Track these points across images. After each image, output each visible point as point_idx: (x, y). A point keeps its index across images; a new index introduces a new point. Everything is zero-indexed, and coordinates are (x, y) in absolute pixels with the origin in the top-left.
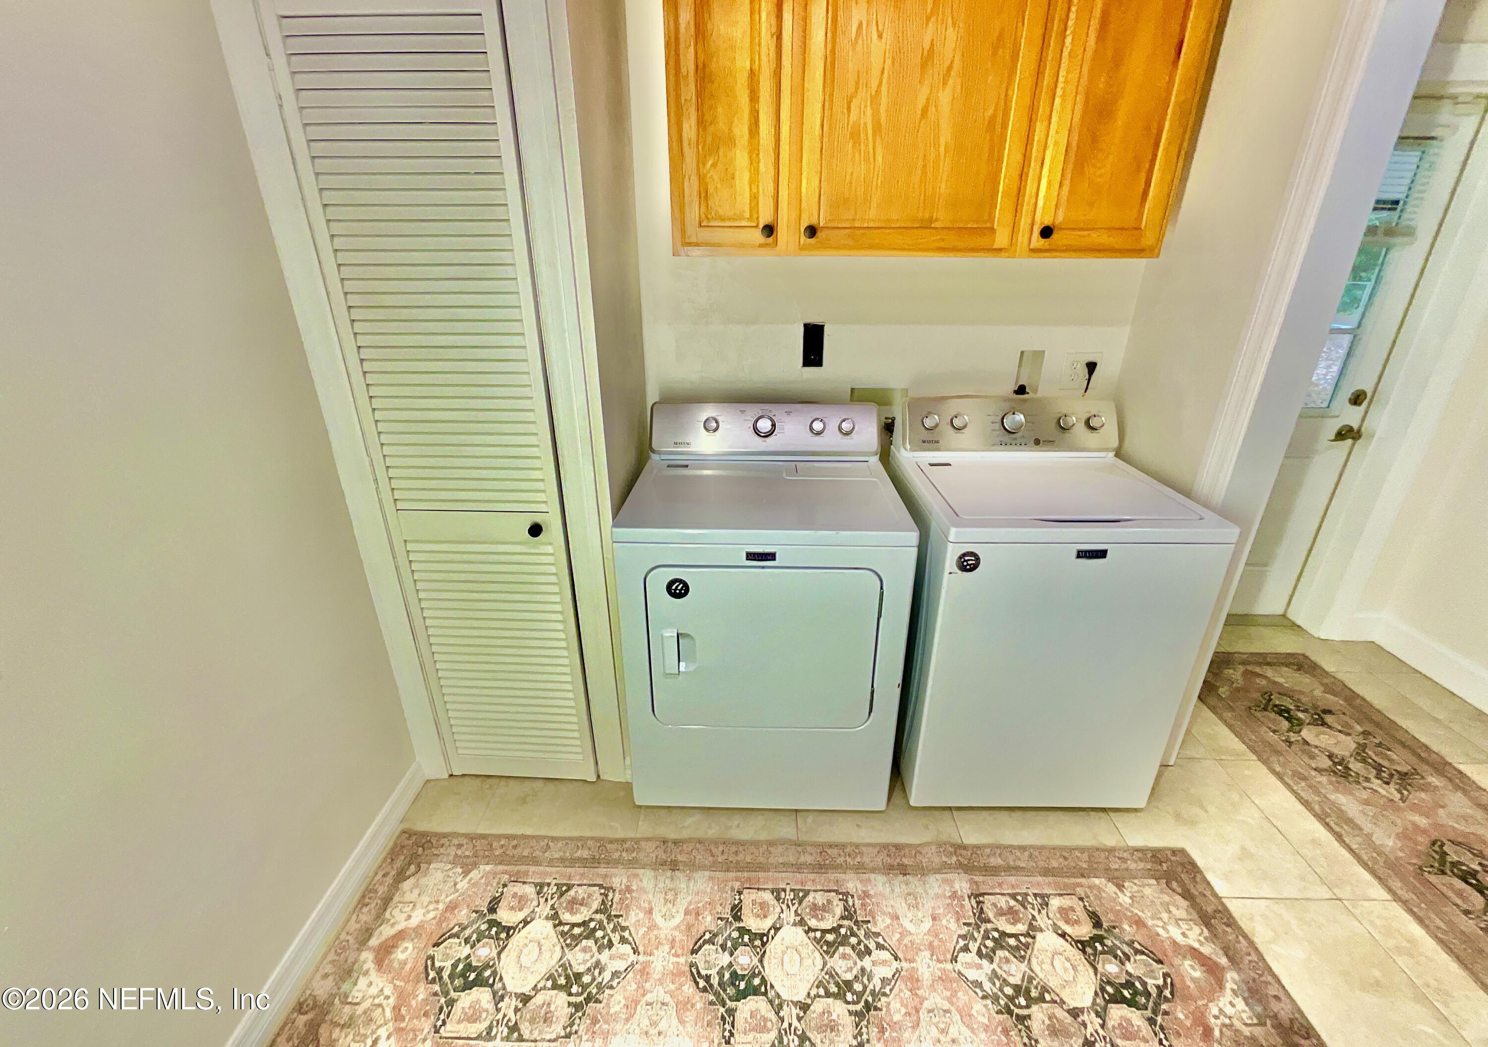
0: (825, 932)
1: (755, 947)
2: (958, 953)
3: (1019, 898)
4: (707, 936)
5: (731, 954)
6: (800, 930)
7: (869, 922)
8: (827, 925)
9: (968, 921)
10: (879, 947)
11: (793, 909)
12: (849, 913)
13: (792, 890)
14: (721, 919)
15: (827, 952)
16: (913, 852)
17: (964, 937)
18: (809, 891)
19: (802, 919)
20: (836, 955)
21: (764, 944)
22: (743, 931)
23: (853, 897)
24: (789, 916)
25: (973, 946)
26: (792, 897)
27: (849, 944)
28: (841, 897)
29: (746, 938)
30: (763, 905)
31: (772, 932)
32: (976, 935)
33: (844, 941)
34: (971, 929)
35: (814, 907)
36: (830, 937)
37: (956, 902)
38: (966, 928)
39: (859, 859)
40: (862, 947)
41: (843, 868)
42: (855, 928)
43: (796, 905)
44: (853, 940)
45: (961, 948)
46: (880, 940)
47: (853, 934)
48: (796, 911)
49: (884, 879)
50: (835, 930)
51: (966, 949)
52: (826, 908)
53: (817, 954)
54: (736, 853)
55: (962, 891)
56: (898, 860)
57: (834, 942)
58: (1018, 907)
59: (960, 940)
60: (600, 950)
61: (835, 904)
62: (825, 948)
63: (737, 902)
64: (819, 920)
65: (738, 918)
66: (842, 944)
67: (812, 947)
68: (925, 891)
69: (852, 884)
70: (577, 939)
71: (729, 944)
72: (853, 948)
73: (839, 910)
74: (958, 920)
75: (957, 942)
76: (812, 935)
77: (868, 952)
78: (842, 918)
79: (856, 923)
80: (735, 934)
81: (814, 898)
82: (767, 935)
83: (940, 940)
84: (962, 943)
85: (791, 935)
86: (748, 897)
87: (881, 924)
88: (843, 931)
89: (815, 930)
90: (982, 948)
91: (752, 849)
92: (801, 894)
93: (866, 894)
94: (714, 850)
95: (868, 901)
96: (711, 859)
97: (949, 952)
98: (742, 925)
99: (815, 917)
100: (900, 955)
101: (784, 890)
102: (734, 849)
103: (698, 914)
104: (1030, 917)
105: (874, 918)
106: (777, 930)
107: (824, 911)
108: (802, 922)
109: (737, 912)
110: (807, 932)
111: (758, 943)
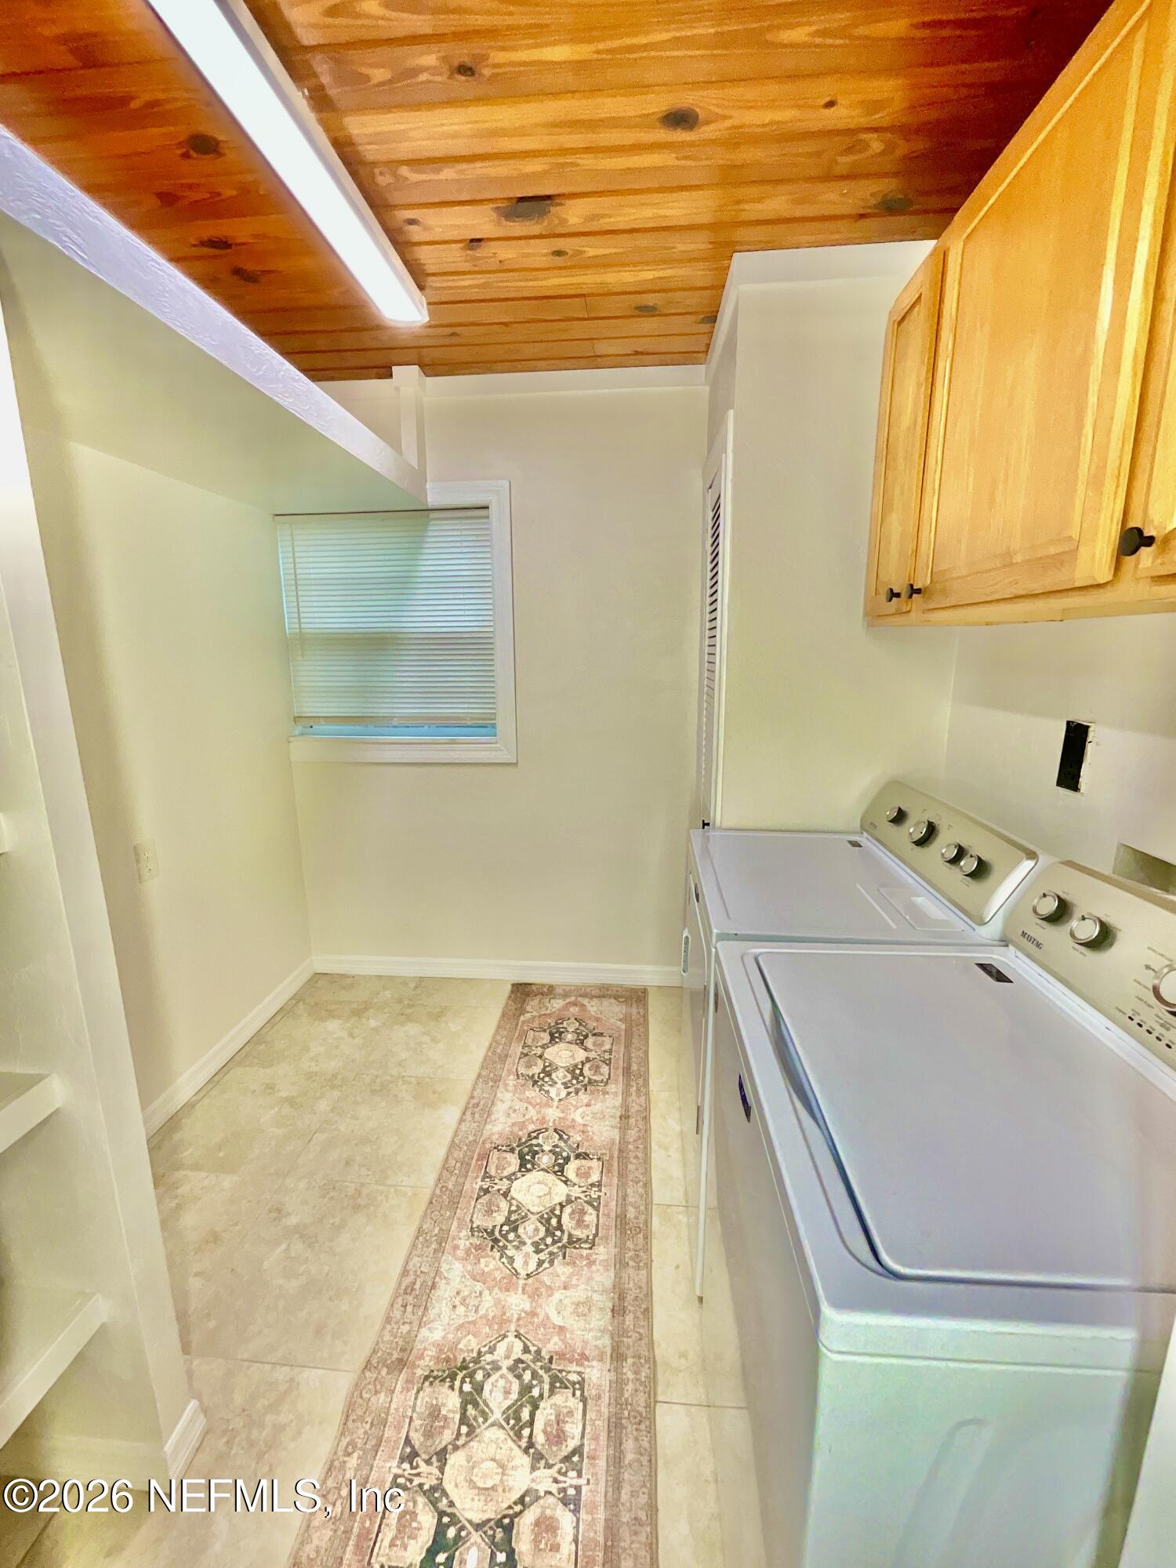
0: (559, 1218)
1: (554, 1166)
2: (523, 1341)
3: (576, 1459)
4: (565, 1137)
5: (550, 1151)
6: (563, 1198)
7: (564, 1258)
8: (565, 1219)
9: (554, 1361)
10: (540, 1263)
11: (582, 1196)
12: (574, 1242)
13: (599, 1197)
14: (578, 1147)
15: (542, 1217)
16: (641, 1331)
17: (538, 1352)
18: (598, 1211)
19: (572, 1202)
20: (539, 1224)
21: (555, 1172)
22: (567, 1160)
23: (590, 1248)
24: (576, 1192)
25: (526, 1357)
26: (593, 1196)
27: (546, 1236)
28: (591, 1237)
29: (561, 1161)
30: (587, 1175)
31: (564, 1179)
32: (539, 1364)
33: (549, 1232)
34: (546, 1361)
35: (583, 1212)
36: (554, 1222)
37: (576, 1357)
38: (547, 1357)
39: (631, 1263)
40: (542, 1247)
41: (622, 1247)
42: (560, 1244)
43: (586, 1199)
44: (549, 1240)
45: (528, 1347)
46: (546, 1265)
47: (554, 1242)
48: (580, 1198)
49: (609, 1283)
50: (560, 1227)
51: (526, 1350)
52: (580, 1223)
53: (542, 1208)
54: (636, 1157)
55: (589, 1367)
56: (630, 1308)
57: (549, 1224)
58: (565, 1451)
59: (536, 1348)
60: (564, 1084)
61: (584, 1231)
62: (546, 1216)
63: (591, 1156)
64: (570, 1215)
65: (578, 1156)
66: (547, 1230)
67: (548, 1205)
68: (591, 1330)
69: (602, 1252)
70: (572, 1072)
71: (558, 1150)
72: (543, 1239)
73: (579, 1233)
74: (557, 1353)
75: (534, 1345)
76: (558, 1207)
77: (538, 1251)
78: (570, 1236)
79: (564, 1247)
80: (565, 1154)
81: (591, 1214)
82: (563, 1175)
83: (538, 1327)
84: (533, 1349)
85: (560, 1192)
86: (595, 1164)
87: (561, 1268)
88: (558, 1233)
89: (561, 1212)
90: (524, 1365)
91: (642, 1170)
92: (595, 1204)
93: (591, 1263)
94: (640, 1142)
95: (585, 1263)
96: (632, 1140)
97: (526, 1333)
98: (572, 1159)
99: (573, 1212)
100: (530, 1280)
101: (600, 1191)
102: (640, 1155)
103: (583, 1132)
104: (551, 1462)
105: (568, 1264)
106: (565, 1182)
107: (578, 1221)
108: (569, 1201)
109: (585, 1156)
110: (560, 1204)
111: (557, 1168)
